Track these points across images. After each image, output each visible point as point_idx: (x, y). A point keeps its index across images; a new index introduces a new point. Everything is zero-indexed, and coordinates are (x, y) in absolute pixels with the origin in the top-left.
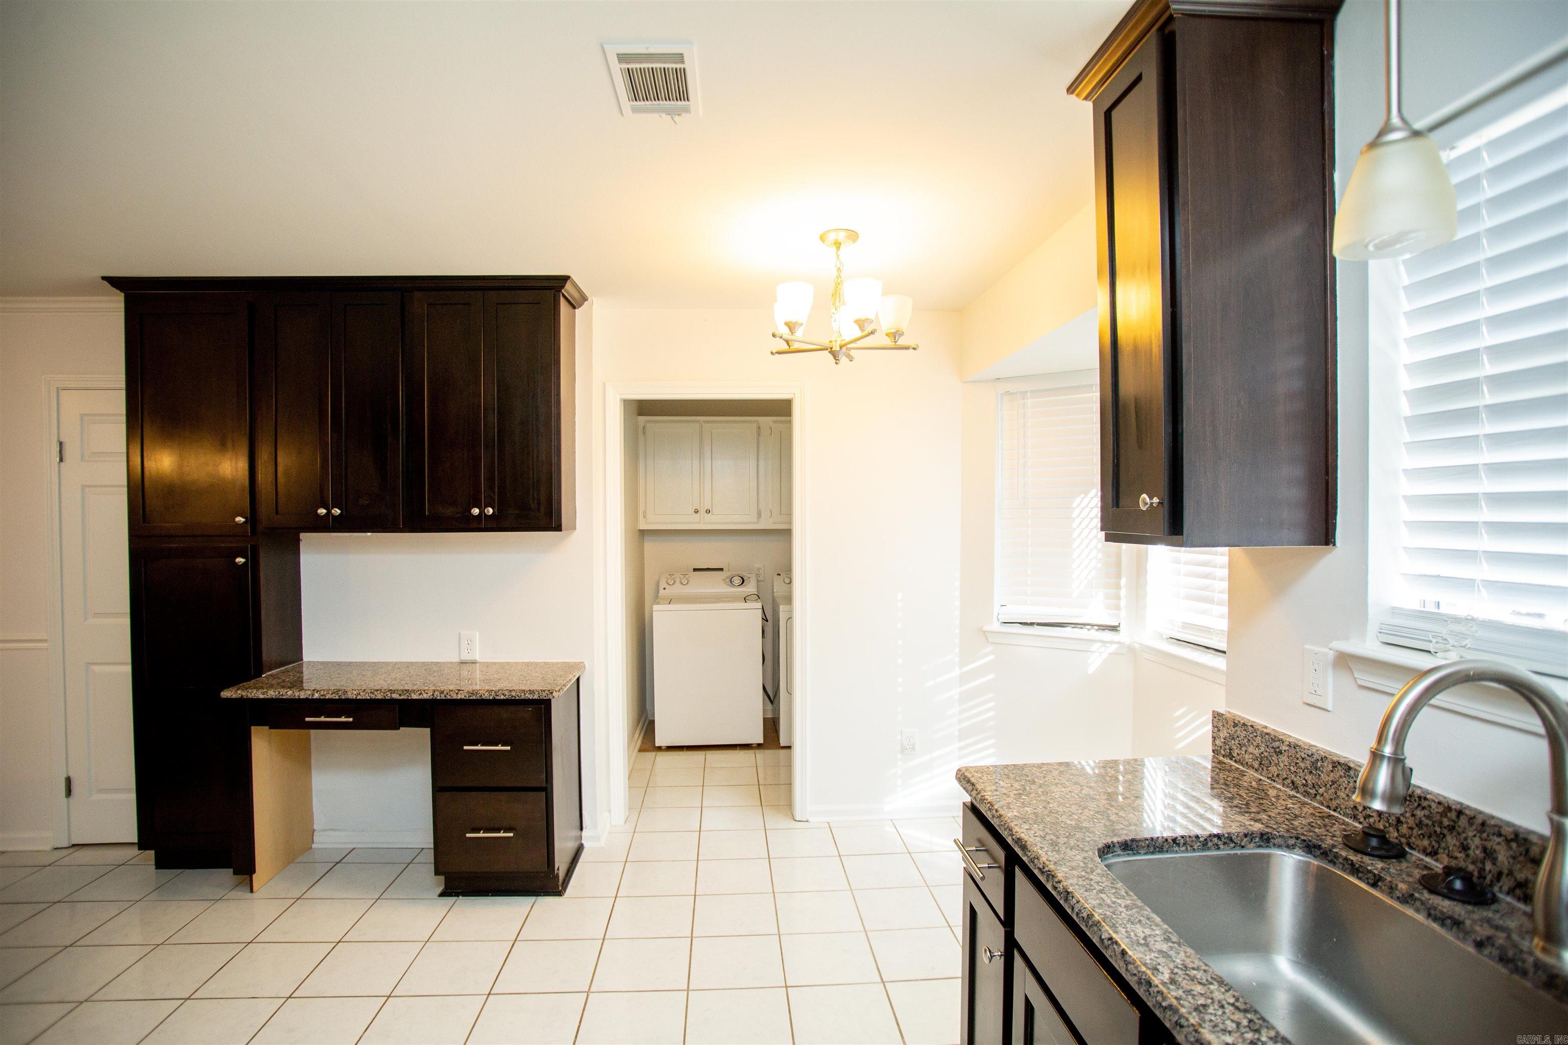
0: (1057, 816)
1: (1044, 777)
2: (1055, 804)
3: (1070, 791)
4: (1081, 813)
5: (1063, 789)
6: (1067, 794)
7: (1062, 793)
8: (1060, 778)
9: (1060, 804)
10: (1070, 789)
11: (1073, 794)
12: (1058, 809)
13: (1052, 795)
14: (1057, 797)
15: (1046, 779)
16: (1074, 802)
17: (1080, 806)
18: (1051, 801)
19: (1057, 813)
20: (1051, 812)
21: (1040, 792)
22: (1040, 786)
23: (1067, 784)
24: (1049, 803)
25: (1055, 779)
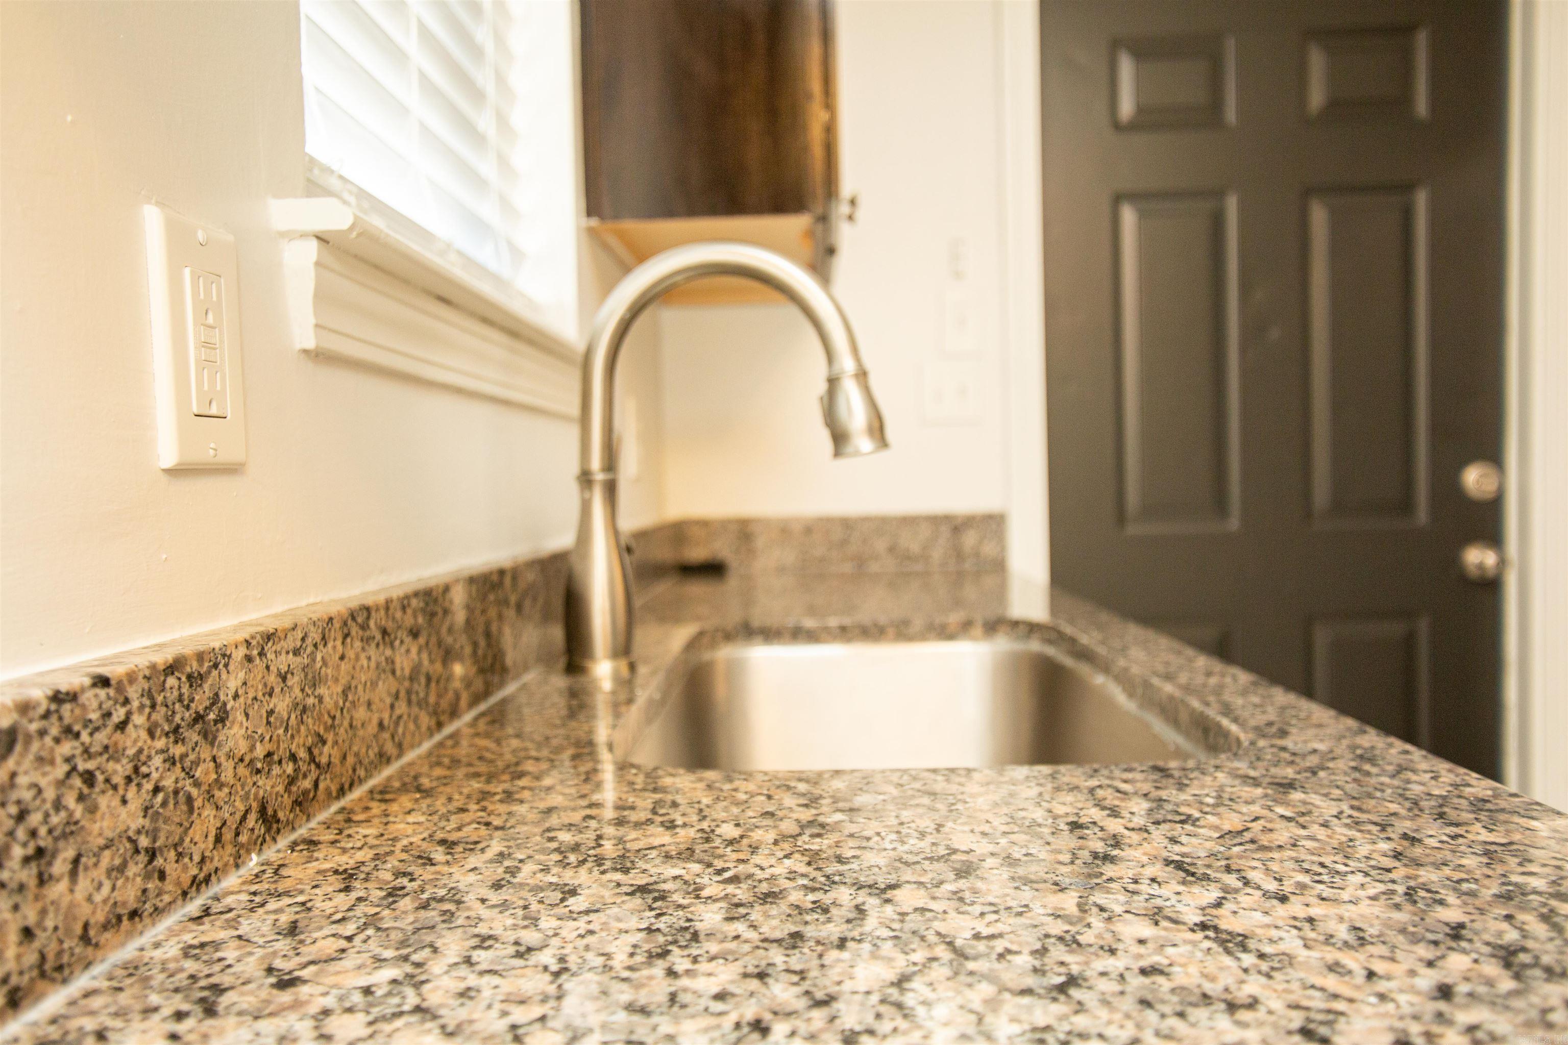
0: (1355, 814)
1: (1445, 992)
2: (1363, 849)
3: (1283, 899)
4: (1256, 819)
5: (1317, 911)
6: (1302, 886)
7: (1327, 892)
8: (1332, 982)
9: (1345, 850)
10: (1281, 911)
11: (1272, 886)
12: (1353, 833)
13: (1381, 887)
14: (1359, 878)
15: (1427, 980)
16: (1276, 855)
17: (1253, 841)
18: (1388, 862)
19: (1357, 823)
20: (1383, 828)
21: (1452, 899)
22: (1456, 932)
23: (1291, 943)
24: (1397, 855)
25: (1371, 975)
